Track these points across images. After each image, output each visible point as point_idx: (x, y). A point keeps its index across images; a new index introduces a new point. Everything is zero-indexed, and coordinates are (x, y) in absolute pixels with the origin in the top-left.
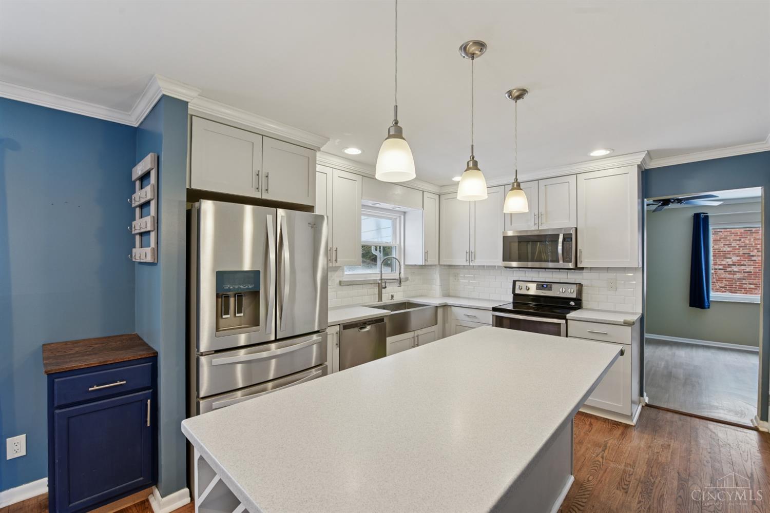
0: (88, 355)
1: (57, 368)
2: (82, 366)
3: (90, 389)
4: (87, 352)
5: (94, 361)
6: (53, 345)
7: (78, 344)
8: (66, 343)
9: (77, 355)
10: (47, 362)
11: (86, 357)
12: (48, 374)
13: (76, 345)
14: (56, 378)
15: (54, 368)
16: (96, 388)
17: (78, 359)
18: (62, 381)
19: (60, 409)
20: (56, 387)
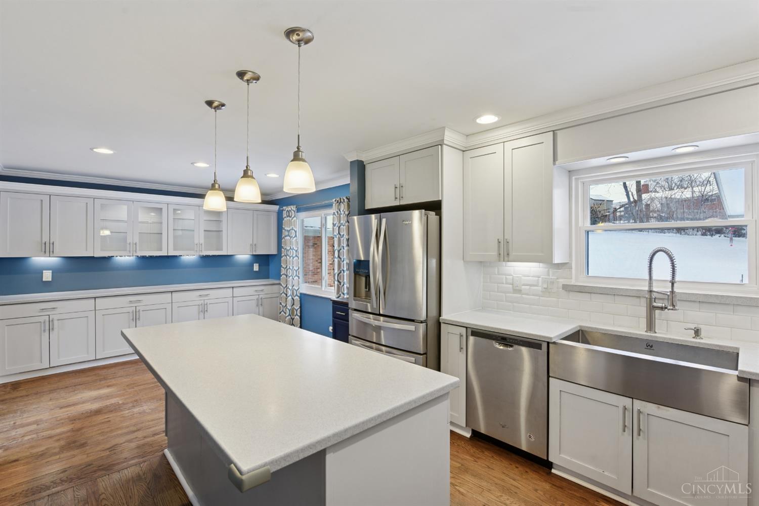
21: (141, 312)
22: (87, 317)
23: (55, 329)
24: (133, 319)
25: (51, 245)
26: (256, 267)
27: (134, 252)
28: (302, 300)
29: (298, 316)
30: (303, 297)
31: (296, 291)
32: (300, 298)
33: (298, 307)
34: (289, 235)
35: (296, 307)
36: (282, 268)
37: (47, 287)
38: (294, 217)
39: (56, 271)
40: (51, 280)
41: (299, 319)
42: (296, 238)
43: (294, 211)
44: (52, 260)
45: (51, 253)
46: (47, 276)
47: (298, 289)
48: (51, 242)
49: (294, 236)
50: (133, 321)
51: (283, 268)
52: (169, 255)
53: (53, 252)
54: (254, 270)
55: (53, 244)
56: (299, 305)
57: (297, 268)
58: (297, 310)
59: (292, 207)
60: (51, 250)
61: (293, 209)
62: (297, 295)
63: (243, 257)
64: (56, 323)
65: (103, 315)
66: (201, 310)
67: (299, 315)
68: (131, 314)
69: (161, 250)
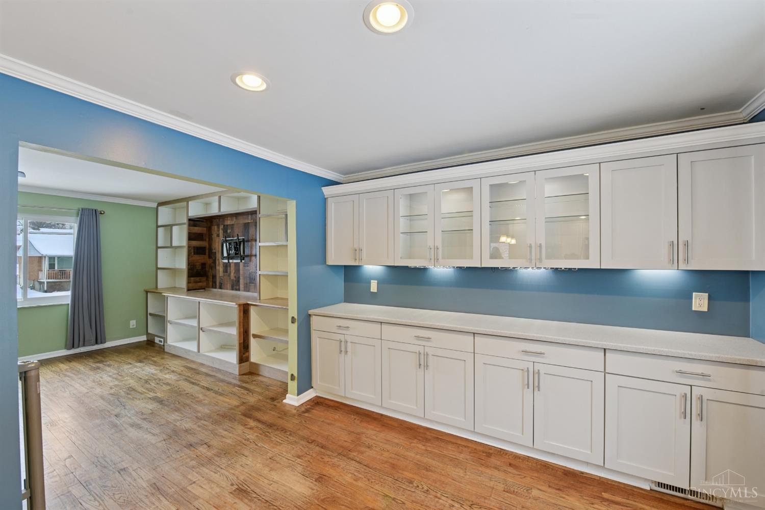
25: (360, 252)
26: (700, 302)
37: (373, 299)
39: (380, 282)
46: (374, 287)
54: (695, 307)
60: (360, 257)
69: (472, 258)
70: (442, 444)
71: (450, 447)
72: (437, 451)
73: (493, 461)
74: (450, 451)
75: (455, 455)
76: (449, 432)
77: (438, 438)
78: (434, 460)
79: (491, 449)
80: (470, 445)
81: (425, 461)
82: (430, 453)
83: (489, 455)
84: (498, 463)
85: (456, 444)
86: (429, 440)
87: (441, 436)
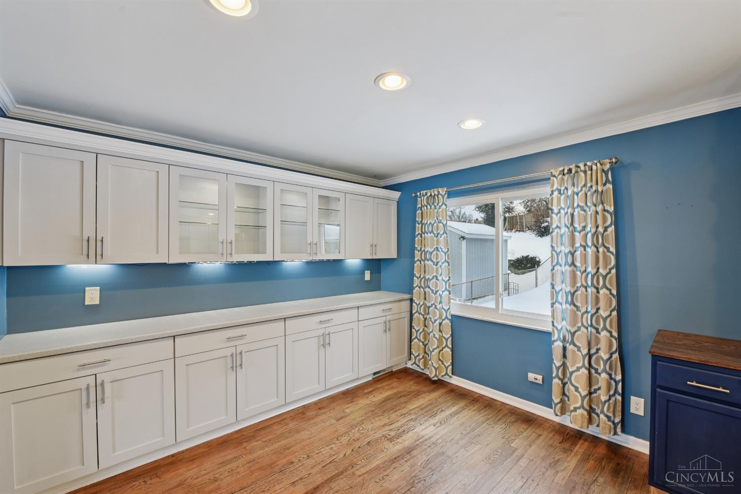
0: (692, 350)
1: (660, 352)
2: (682, 357)
3: (688, 383)
4: (693, 347)
5: (695, 357)
6: (667, 332)
7: (689, 338)
8: (679, 333)
9: (683, 347)
10: (655, 344)
11: (690, 352)
12: (652, 355)
13: (687, 337)
14: (658, 361)
15: (658, 352)
16: (694, 384)
17: (681, 350)
18: (664, 365)
19: (662, 389)
20: (658, 368)
21: (244, 355)
22: (162, 371)
23: (106, 400)
24: (232, 367)
25: (99, 244)
26: (367, 276)
27: (229, 255)
28: (453, 326)
29: (448, 347)
30: (455, 319)
31: (446, 312)
32: (451, 321)
33: (449, 335)
34: (432, 232)
35: (446, 335)
36: (415, 278)
37: (93, 315)
38: (442, 205)
39: (107, 288)
40: (98, 303)
41: (451, 353)
42: (445, 235)
43: (443, 197)
44: (100, 269)
45: (98, 257)
46: (92, 296)
47: (449, 309)
48: (99, 238)
49: (442, 233)
50: (233, 370)
51: (417, 277)
52: (275, 260)
53: (102, 255)
54: (366, 279)
55: (102, 241)
56: (451, 333)
57: (448, 278)
58: (447, 340)
59: (440, 190)
60: (99, 252)
61: (441, 193)
62: (446, 317)
63: (353, 262)
64: (108, 387)
65: (187, 365)
66: (322, 343)
67: (450, 346)
68: (229, 359)
69: (265, 252)
70: (268, 430)
71: (275, 427)
72: (272, 436)
73: (310, 414)
74: (279, 430)
75: (287, 429)
76: (259, 421)
77: (256, 430)
78: (280, 441)
79: (298, 410)
80: (284, 417)
81: (276, 447)
82: (270, 441)
83: (303, 413)
84: (314, 413)
85: (275, 423)
86: (254, 436)
87: (257, 427)
